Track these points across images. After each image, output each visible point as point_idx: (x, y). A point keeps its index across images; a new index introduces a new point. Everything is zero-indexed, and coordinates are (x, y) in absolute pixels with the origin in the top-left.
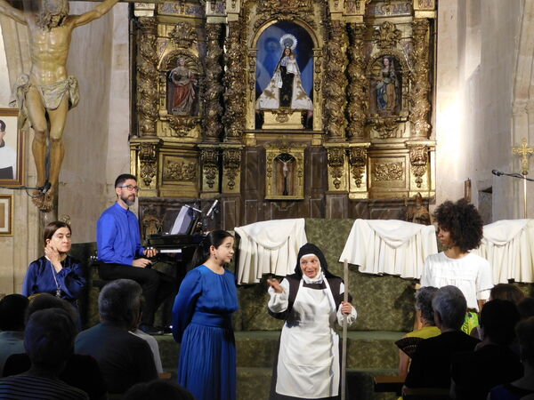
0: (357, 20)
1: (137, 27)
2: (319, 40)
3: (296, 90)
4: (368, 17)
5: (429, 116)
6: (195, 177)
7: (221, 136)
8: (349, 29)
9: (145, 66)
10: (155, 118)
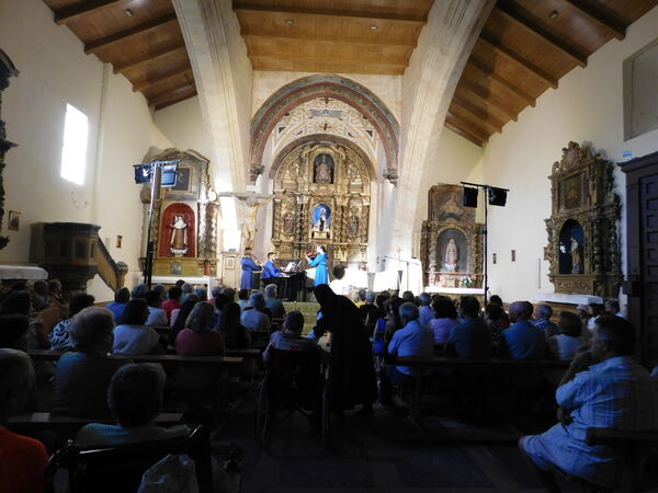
0: (345, 204)
1: (275, 204)
2: (333, 210)
3: (325, 225)
4: (348, 204)
5: (367, 236)
6: (292, 253)
7: (300, 239)
8: (342, 207)
9: (277, 217)
10: (280, 233)
